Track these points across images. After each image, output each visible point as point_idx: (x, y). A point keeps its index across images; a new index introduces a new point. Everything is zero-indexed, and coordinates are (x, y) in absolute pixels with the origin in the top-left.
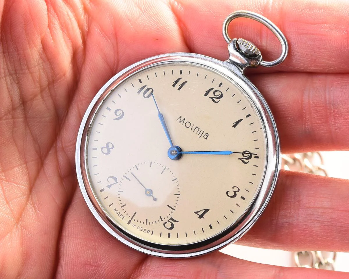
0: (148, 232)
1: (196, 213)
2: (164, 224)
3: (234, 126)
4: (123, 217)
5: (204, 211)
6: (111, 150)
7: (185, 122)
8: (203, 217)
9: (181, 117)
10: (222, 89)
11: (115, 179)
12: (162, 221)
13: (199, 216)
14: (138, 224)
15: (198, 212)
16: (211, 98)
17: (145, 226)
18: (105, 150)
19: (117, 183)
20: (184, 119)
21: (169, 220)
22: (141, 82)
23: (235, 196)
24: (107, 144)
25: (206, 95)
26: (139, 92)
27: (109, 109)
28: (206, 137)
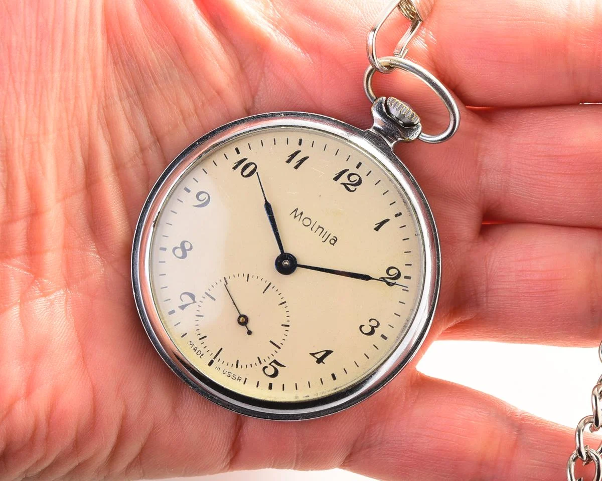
0: (238, 379)
1: (313, 354)
2: (264, 368)
3: (377, 229)
4: (202, 355)
5: (325, 352)
6: (187, 252)
7: (303, 217)
8: (323, 361)
10: (362, 172)
11: (192, 296)
12: (261, 363)
13: (316, 360)
14: (223, 367)
15: (316, 353)
16: (344, 184)
17: (234, 370)
18: (179, 252)
19: (195, 302)
20: (302, 214)
21: (272, 363)
22: (238, 152)
23: (372, 333)
24: (183, 243)
25: (336, 179)
26: (235, 168)
27: (188, 191)
28: (333, 242)
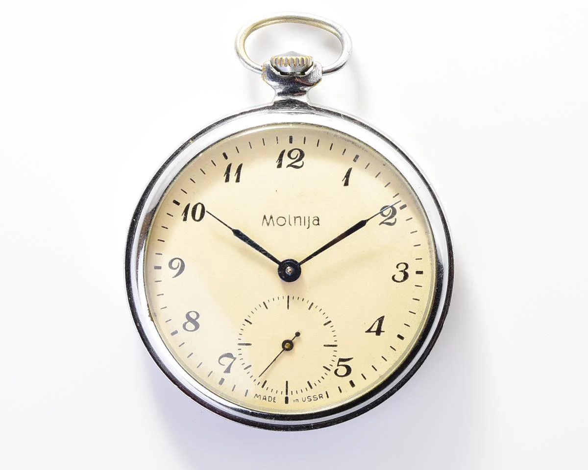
0: (320, 397)
1: (369, 331)
2: (336, 372)
3: (346, 184)
4: (274, 399)
5: (378, 322)
6: (197, 320)
7: (275, 219)
8: (382, 330)
9: (265, 217)
10: (298, 144)
11: (229, 355)
12: (329, 370)
13: (375, 333)
14: (300, 396)
15: (371, 328)
16: (290, 165)
17: (311, 392)
18: (190, 326)
19: (235, 359)
20: (271, 217)
21: (338, 363)
22: (178, 203)
23: (406, 276)
24: (188, 316)
25: (280, 166)
26: (185, 219)
27: (160, 268)
28: (316, 222)
